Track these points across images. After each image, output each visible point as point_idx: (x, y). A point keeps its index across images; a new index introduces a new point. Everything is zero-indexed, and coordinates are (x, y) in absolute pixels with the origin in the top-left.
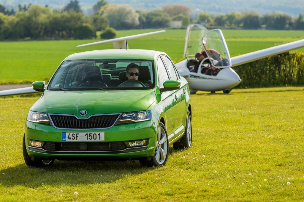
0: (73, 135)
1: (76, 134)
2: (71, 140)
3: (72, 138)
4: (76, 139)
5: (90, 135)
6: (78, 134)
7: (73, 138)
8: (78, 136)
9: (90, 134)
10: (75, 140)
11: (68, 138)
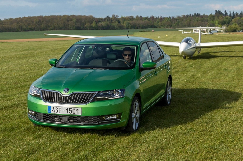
0: (57, 109)
2: (55, 113)
4: (59, 112)
5: (70, 109)
6: (61, 108)
11: (53, 111)
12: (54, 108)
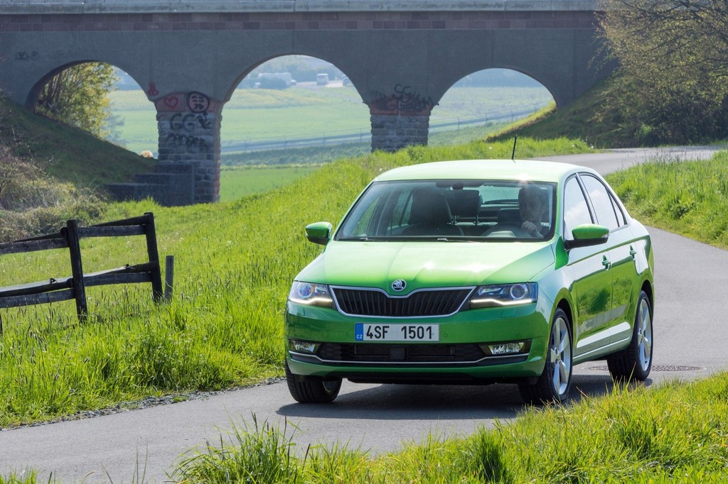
0: (378, 329)
1: (384, 327)
2: (374, 339)
3: (376, 336)
4: (384, 337)
5: (412, 329)
6: (388, 327)
7: (378, 335)
8: (386, 332)
9: (410, 327)
10: (381, 339)
11: (368, 335)
12: (370, 327)
